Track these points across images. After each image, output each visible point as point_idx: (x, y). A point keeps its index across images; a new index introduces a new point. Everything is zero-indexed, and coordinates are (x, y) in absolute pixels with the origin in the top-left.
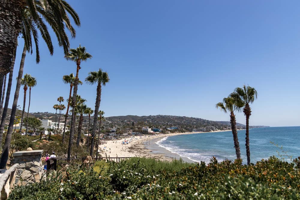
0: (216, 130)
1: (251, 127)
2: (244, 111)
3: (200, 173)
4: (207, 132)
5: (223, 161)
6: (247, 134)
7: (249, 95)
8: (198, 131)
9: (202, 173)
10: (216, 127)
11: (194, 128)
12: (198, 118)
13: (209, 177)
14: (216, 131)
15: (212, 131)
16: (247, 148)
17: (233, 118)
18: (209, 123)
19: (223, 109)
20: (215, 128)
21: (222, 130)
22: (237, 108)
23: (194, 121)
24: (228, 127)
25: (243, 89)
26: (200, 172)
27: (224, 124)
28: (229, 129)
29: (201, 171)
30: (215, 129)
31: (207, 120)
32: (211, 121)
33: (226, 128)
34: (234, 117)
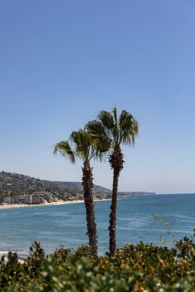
0: (55, 201)
1: (123, 194)
2: (110, 161)
3: (6, 276)
4: (36, 205)
5: (55, 252)
6: (113, 207)
7: (123, 128)
8: (15, 202)
9: (9, 275)
10: (54, 194)
11: (6, 195)
12: (17, 174)
13: (22, 282)
14: (54, 203)
15: (46, 203)
16: (110, 235)
17: (87, 173)
18: (41, 185)
19: (68, 156)
20: (53, 196)
21: (66, 200)
22: (97, 153)
23: (9, 180)
24: (78, 194)
25: (113, 114)
26: (7, 273)
27: (71, 188)
28: (81, 198)
29: (9, 273)
30: (52, 198)
31: (37, 178)
32: (45, 181)
33: (74, 195)
34: (90, 171)
